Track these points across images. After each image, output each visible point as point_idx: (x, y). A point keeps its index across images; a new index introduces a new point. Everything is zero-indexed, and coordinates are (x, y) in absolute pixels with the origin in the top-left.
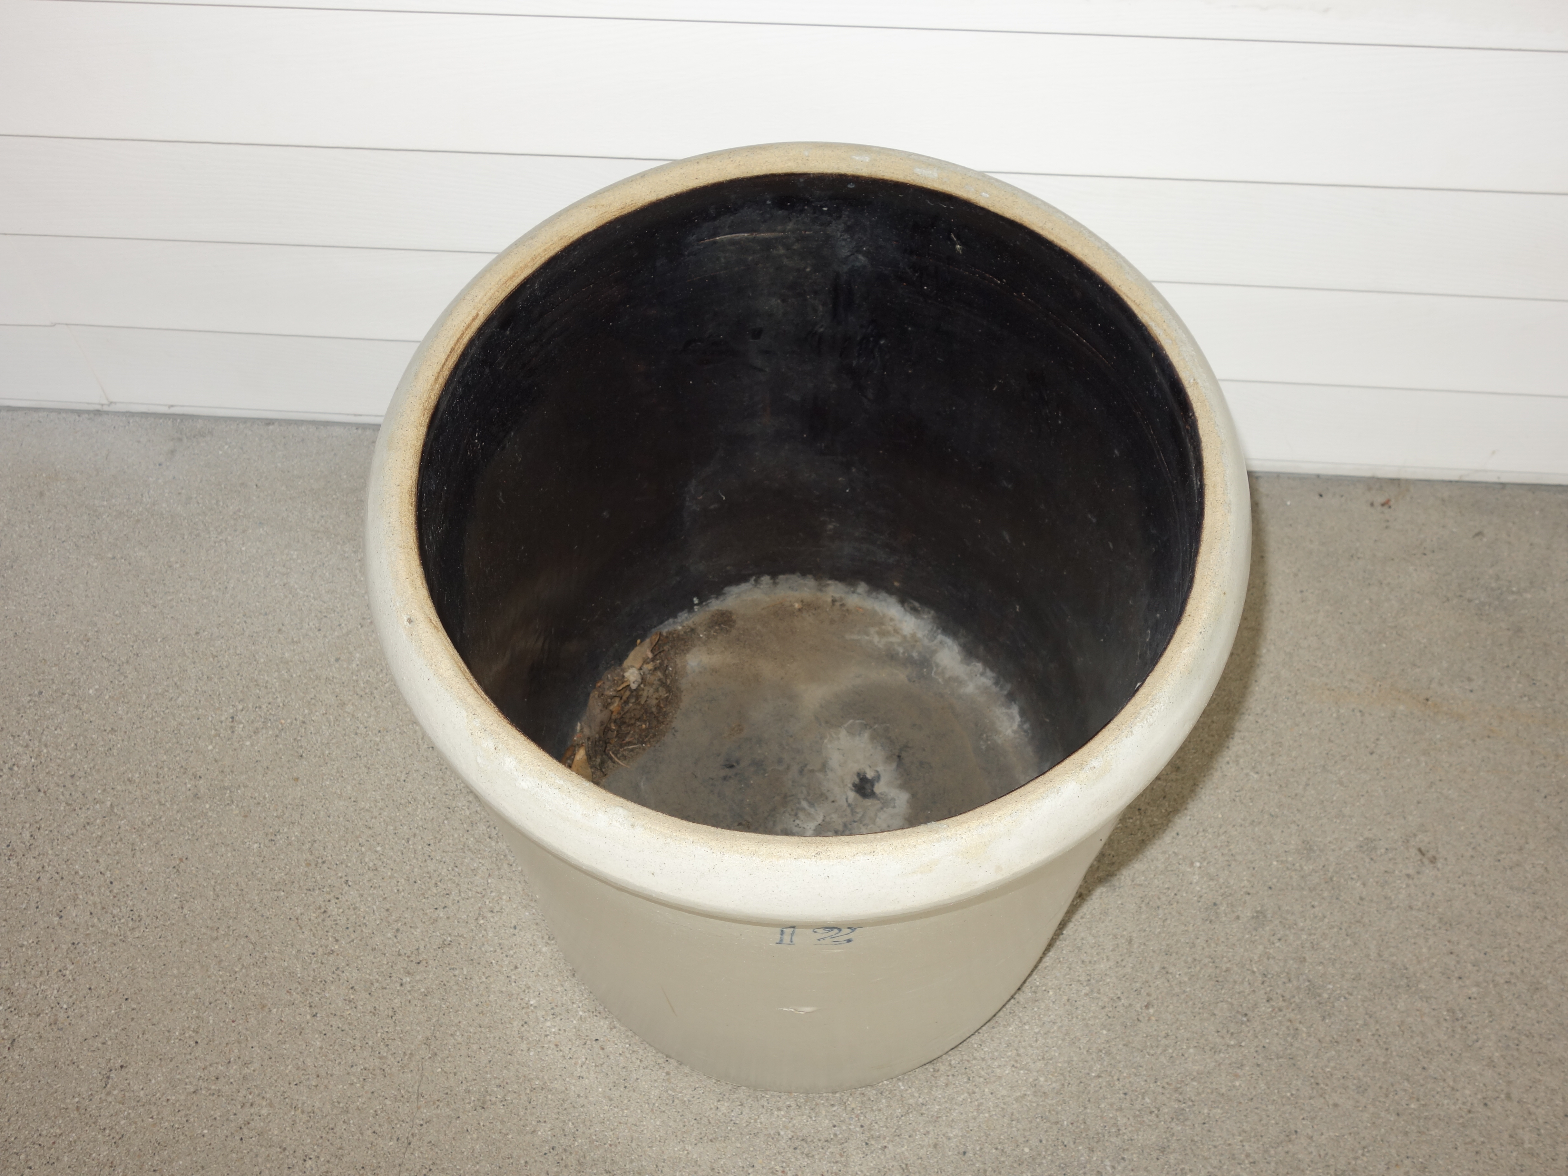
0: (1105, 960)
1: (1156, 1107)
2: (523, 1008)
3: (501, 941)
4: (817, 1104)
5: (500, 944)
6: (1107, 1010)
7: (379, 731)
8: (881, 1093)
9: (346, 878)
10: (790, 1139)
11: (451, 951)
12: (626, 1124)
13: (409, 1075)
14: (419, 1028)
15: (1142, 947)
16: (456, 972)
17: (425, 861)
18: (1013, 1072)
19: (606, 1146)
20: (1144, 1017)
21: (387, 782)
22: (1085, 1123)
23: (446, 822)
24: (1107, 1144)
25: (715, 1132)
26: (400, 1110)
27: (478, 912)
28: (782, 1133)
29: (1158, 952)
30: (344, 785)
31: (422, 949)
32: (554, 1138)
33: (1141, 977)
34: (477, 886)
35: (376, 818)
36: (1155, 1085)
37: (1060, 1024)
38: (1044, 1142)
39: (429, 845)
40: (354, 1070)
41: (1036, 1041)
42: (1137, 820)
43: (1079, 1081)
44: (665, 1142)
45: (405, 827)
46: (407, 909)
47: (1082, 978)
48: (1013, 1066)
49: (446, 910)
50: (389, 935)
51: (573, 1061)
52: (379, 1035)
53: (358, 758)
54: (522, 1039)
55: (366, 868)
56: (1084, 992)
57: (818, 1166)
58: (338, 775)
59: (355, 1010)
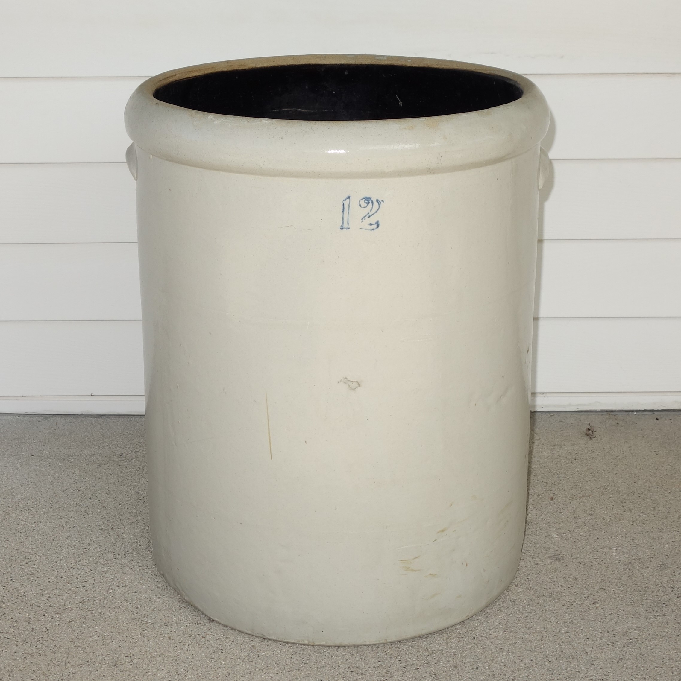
0: (560, 587)
1: (611, 643)
2: (143, 624)
3: (125, 598)
4: (365, 653)
5: (125, 599)
6: (566, 606)
7: (35, 523)
8: (412, 647)
9: (11, 578)
10: (348, 668)
11: (90, 604)
12: (224, 668)
13: (59, 655)
14: (65, 635)
15: (585, 581)
16: (93, 612)
17: (69, 569)
18: (505, 633)
19: (210, 678)
20: (593, 608)
21: (40, 541)
22: (562, 651)
23: (83, 554)
24: (580, 659)
25: (291, 668)
26: (52, 669)
27: (108, 588)
28: (341, 666)
29: (596, 582)
30: (9, 543)
31: (67, 603)
32: (170, 676)
33: (587, 592)
34: (107, 577)
35: (32, 555)
36: (608, 634)
37: (534, 614)
38: (534, 661)
39: (72, 563)
40: (17, 654)
41: (519, 621)
42: (568, 534)
43: (553, 635)
44: (254, 674)
45: (54, 557)
46: (56, 588)
47: (546, 594)
48: (505, 631)
49: (84, 588)
50: (43, 599)
51: (182, 644)
52: (36, 639)
53: (20, 533)
54: (143, 636)
55: (26, 574)
56: (548, 600)
57: (370, 678)
58: (5, 540)
59: (18, 630)
